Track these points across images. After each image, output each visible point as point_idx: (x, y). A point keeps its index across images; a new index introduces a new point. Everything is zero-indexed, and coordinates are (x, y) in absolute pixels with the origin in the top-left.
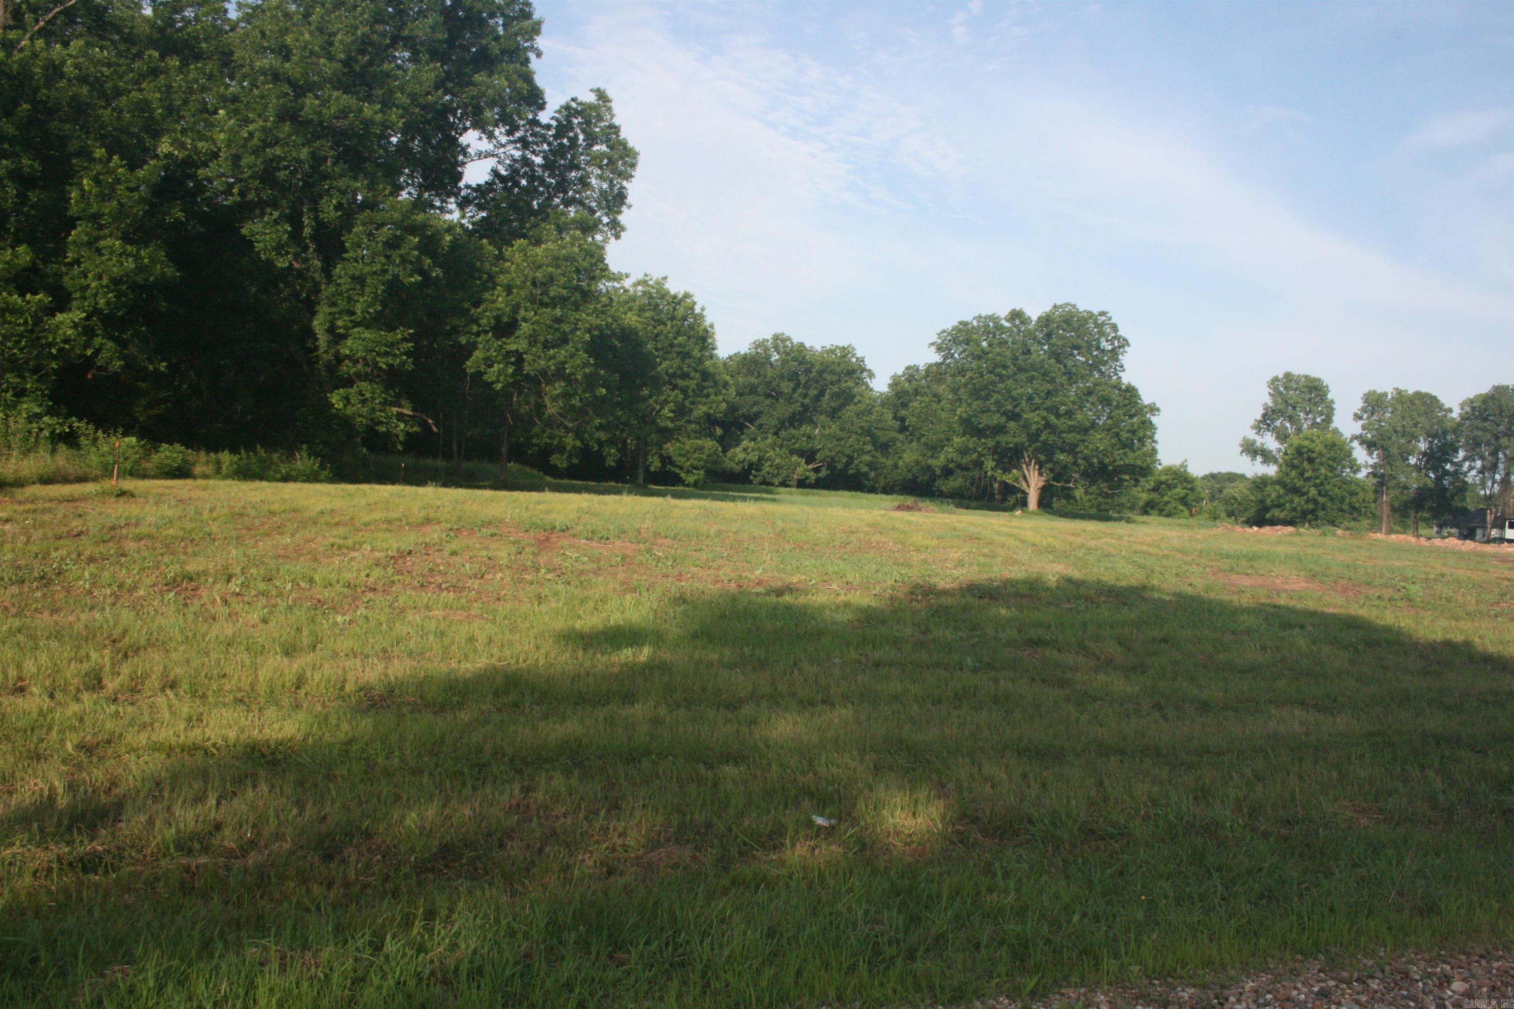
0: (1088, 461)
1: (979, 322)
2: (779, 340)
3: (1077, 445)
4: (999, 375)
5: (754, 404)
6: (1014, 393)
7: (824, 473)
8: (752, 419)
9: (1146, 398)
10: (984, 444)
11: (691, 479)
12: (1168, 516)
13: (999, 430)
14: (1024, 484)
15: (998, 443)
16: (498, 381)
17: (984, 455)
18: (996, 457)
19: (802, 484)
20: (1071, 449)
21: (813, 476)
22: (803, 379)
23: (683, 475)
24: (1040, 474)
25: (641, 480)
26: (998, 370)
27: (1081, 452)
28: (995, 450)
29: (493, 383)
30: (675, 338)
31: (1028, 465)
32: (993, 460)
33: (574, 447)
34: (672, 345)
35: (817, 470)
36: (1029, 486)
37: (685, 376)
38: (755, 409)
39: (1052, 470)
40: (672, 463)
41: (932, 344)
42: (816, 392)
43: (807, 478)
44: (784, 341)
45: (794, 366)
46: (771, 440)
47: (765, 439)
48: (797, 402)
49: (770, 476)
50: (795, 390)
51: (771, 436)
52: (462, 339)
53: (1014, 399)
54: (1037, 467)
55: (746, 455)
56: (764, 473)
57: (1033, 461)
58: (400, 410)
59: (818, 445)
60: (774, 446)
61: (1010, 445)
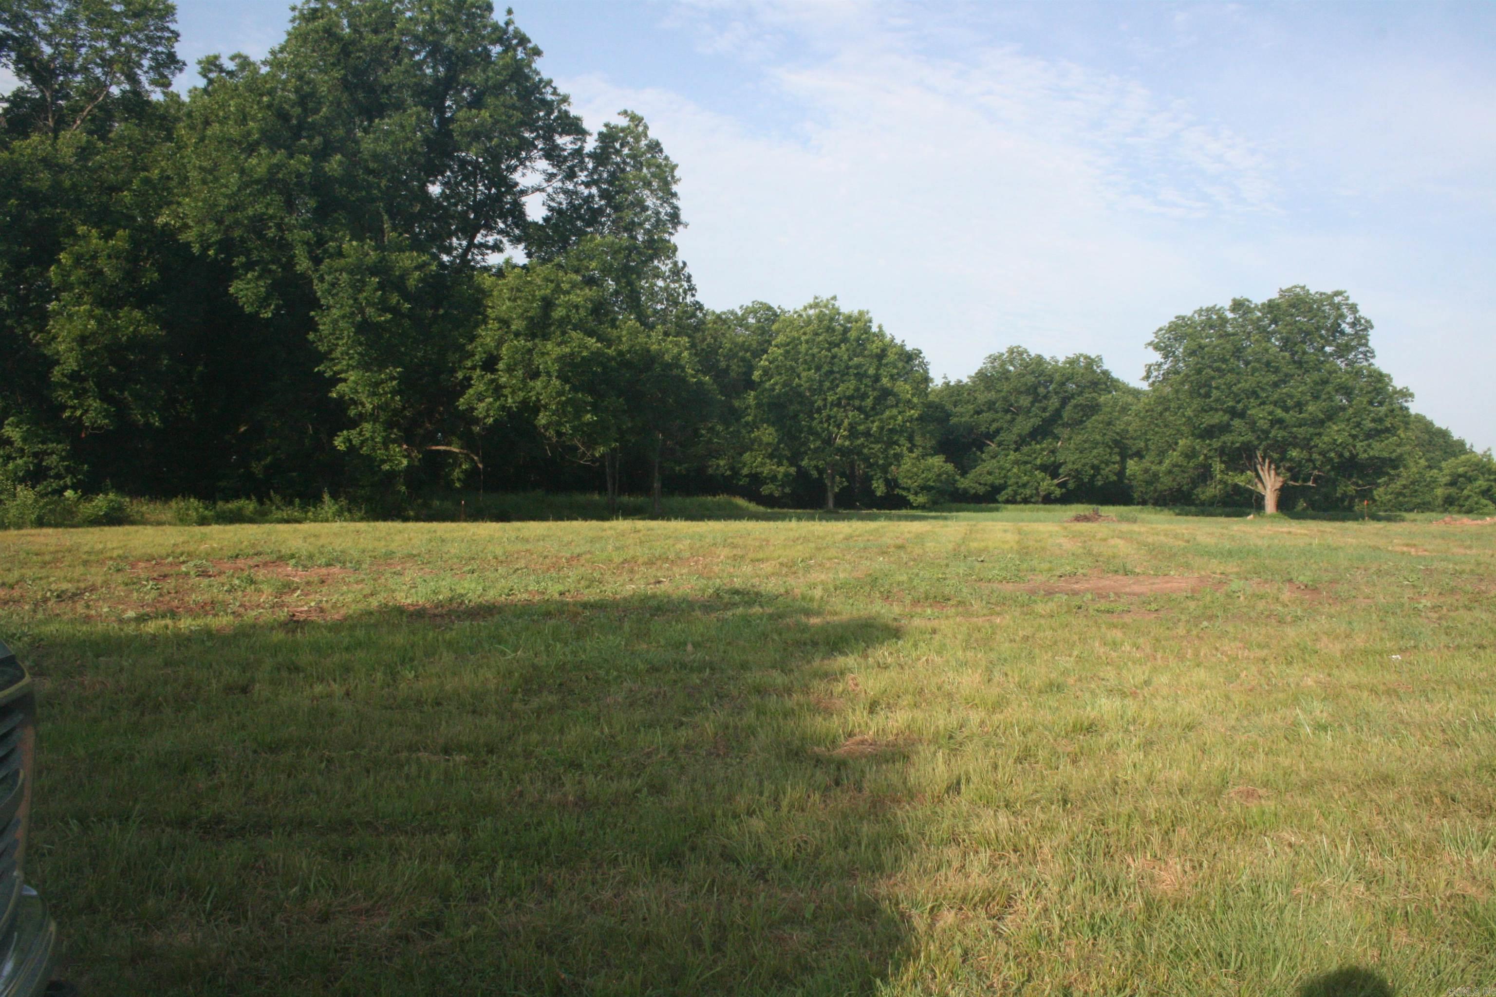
0: (1324, 456)
1: (1200, 315)
2: (1015, 353)
3: (1311, 440)
4: (1218, 370)
5: (994, 421)
6: (1234, 389)
7: (1071, 485)
8: (991, 436)
9: (1398, 383)
10: (1210, 445)
11: (919, 500)
12: (1469, 511)
13: (1225, 428)
14: (1260, 485)
15: (1224, 443)
16: (488, 416)
17: (1211, 457)
18: (1225, 458)
19: (1048, 500)
20: (1306, 445)
21: (1058, 492)
22: (1042, 390)
23: (911, 498)
24: (1277, 474)
25: (830, 504)
26: (1216, 365)
27: (1316, 446)
28: (1222, 452)
29: (483, 419)
30: (851, 359)
31: (1262, 465)
32: (1222, 462)
33: (786, 475)
34: (848, 367)
35: (1061, 485)
36: (1265, 487)
37: (863, 396)
38: (995, 426)
39: (1289, 469)
40: (897, 486)
41: (1150, 344)
42: (1057, 404)
43: (1053, 492)
44: (1021, 354)
45: (1031, 379)
46: (1012, 456)
47: (1007, 455)
48: (1036, 416)
49: (1016, 493)
50: (1032, 403)
51: (1012, 452)
52: (460, 375)
53: (1236, 395)
54: (1273, 466)
55: (990, 473)
56: (1009, 490)
57: (1267, 461)
58: (448, 448)
59: (1061, 458)
60: (1016, 462)
61: (1238, 445)
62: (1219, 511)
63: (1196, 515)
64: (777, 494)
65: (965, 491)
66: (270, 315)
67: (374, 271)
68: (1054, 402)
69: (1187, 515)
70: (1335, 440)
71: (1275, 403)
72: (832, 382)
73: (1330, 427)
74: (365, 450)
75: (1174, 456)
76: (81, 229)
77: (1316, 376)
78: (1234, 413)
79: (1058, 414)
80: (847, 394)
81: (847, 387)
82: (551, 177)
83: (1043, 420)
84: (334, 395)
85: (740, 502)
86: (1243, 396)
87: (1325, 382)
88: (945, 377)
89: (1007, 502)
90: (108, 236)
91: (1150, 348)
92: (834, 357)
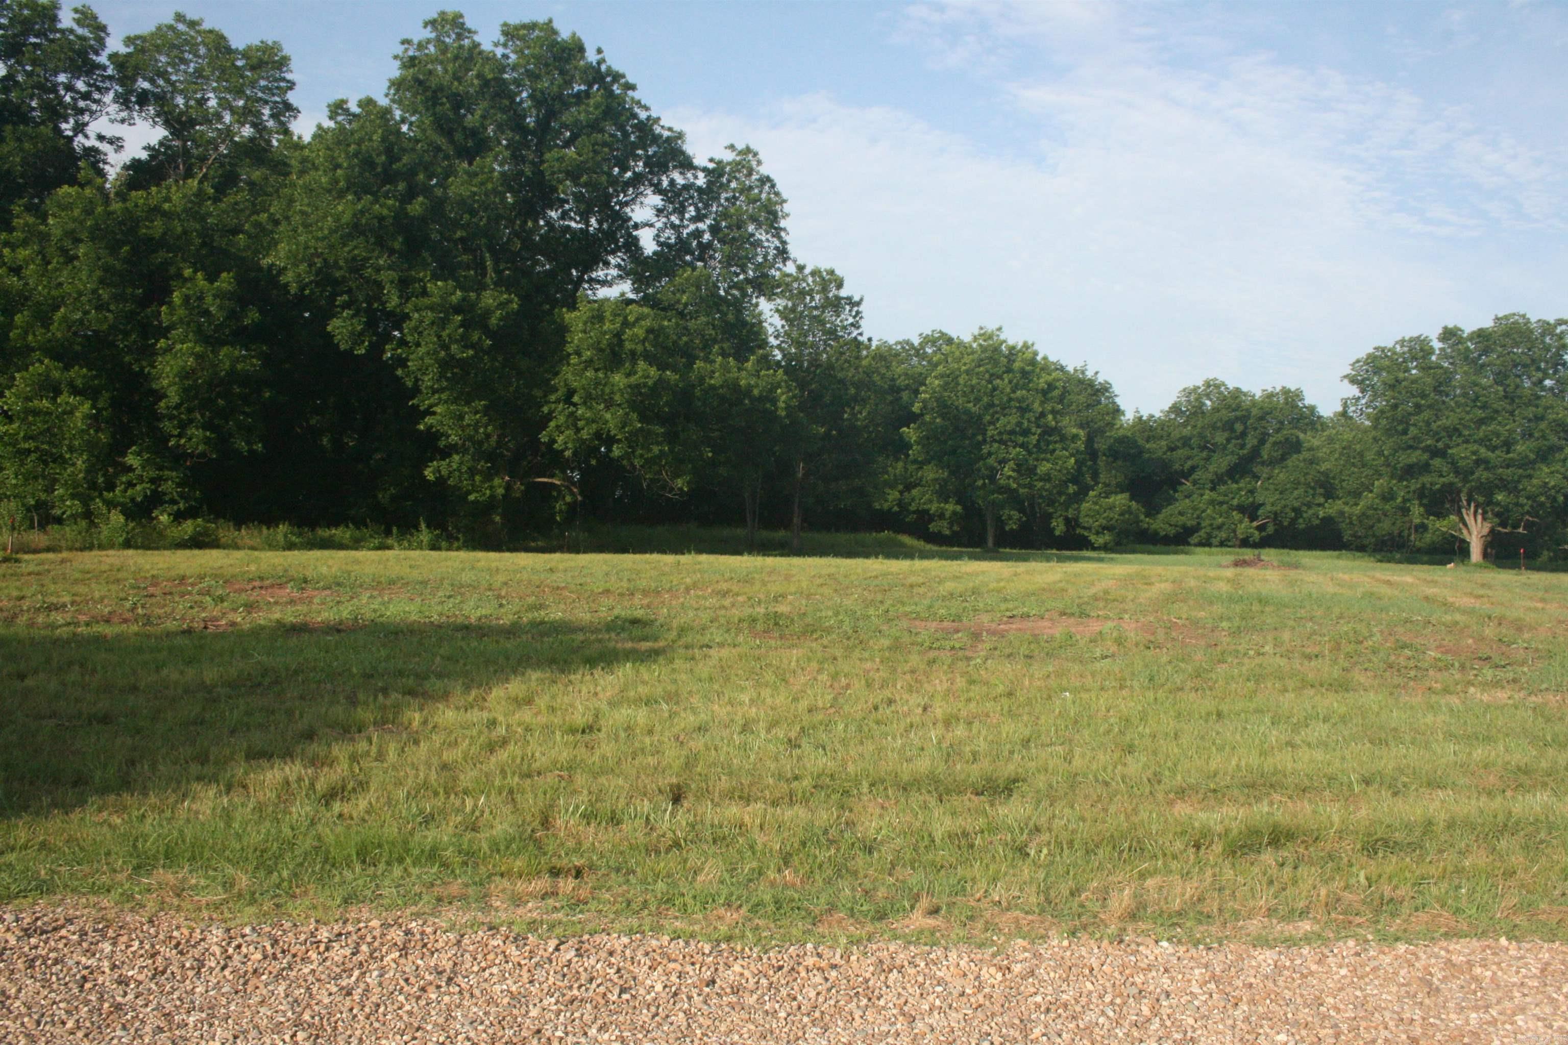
0: (1534, 501)
1: (1402, 346)
2: (1212, 386)
3: (1519, 482)
4: (1417, 405)
5: (1189, 458)
6: (1434, 426)
7: (1271, 529)
8: (1187, 474)
10: (1407, 487)
11: (1100, 540)
13: (1425, 468)
14: (1465, 531)
15: (1424, 484)
16: (567, 448)
17: (1409, 500)
18: (1425, 501)
20: (1515, 488)
21: (1257, 535)
22: (1239, 427)
23: (1093, 538)
24: (1484, 519)
25: (990, 543)
26: (1414, 400)
27: (1524, 489)
28: (1421, 494)
29: (563, 451)
30: (1014, 392)
31: (1468, 509)
32: (1421, 505)
33: (954, 513)
34: (1010, 401)
35: (1261, 528)
36: (1470, 533)
37: (1026, 433)
38: (1189, 463)
39: (1497, 515)
40: (1078, 525)
41: (1345, 377)
42: (1255, 442)
43: (1252, 535)
44: (1218, 387)
45: (1226, 415)
46: (1208, 495)
47: (1202, 495)
48: (1232, 453)
49: (1209, 536)
50: (1228, 440)
51: (1207, 492)
52: (545, 409)
53: (1437, 433)
54: (1480, 511)
55: (1181, 514)
56: (1202, 533)
57: (1473, 505)
58: (550, 480)
59: (1260, 499)
60: (1212, 502)
61: (1438, 486)
62: (1425, 558)
63: (1400, 562)
64: (947, 532)
65: (1156, 533)
66: (363, 351)
67: (457, 310)
68: (1251, 441)
69: (1389, 561)
70: (1546, 483)
71: (1481, 442)
72: (993, 416)
73: (1541, 470)
74: (451, 482)
75: (1368, 499)
76: (188, 272)
77: (1530, 412)
78: (1436, 453)
79: (1255, 453)
80: (1008, 428)
81: (1009, 421)
82: (659, 212)
83: (1240, 458)
84: (422, 427)
85: (906, 539)
86: (1444, 434)
87: (1539, 418)
88: (1137, 412)
89: (1201, 544)
90: (211, 278)
91: (1346, 381)
92: (995, 389)
